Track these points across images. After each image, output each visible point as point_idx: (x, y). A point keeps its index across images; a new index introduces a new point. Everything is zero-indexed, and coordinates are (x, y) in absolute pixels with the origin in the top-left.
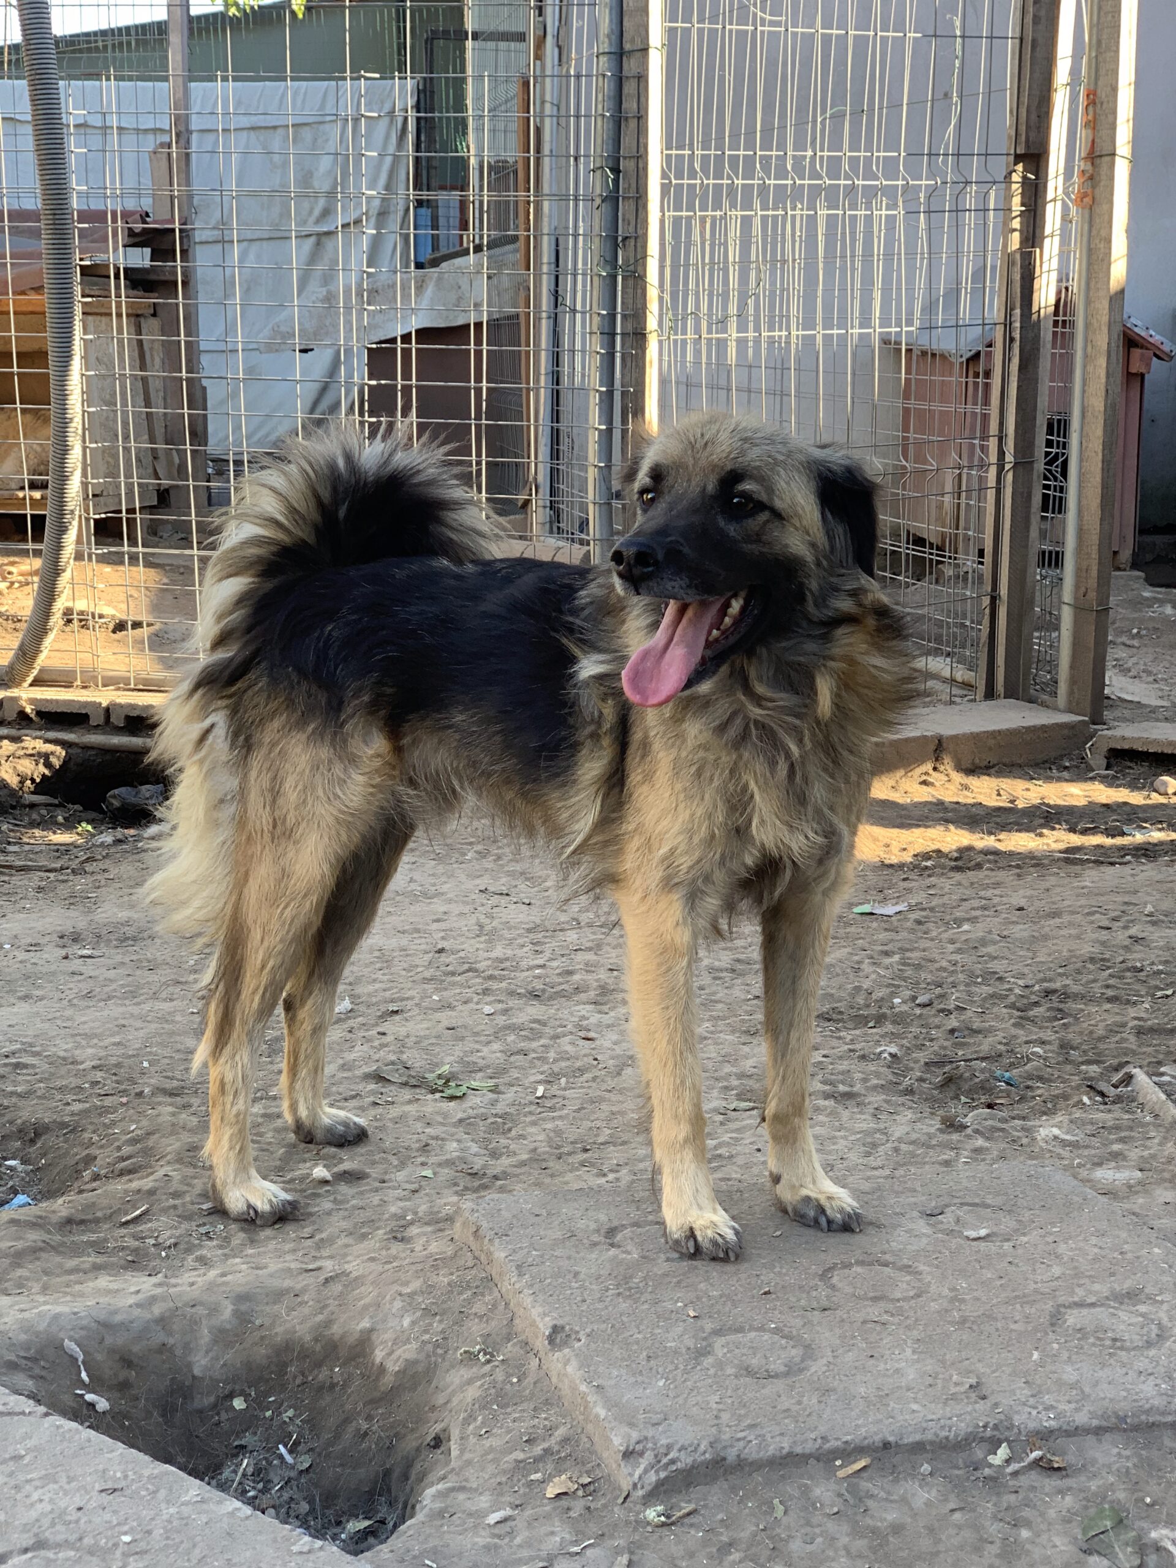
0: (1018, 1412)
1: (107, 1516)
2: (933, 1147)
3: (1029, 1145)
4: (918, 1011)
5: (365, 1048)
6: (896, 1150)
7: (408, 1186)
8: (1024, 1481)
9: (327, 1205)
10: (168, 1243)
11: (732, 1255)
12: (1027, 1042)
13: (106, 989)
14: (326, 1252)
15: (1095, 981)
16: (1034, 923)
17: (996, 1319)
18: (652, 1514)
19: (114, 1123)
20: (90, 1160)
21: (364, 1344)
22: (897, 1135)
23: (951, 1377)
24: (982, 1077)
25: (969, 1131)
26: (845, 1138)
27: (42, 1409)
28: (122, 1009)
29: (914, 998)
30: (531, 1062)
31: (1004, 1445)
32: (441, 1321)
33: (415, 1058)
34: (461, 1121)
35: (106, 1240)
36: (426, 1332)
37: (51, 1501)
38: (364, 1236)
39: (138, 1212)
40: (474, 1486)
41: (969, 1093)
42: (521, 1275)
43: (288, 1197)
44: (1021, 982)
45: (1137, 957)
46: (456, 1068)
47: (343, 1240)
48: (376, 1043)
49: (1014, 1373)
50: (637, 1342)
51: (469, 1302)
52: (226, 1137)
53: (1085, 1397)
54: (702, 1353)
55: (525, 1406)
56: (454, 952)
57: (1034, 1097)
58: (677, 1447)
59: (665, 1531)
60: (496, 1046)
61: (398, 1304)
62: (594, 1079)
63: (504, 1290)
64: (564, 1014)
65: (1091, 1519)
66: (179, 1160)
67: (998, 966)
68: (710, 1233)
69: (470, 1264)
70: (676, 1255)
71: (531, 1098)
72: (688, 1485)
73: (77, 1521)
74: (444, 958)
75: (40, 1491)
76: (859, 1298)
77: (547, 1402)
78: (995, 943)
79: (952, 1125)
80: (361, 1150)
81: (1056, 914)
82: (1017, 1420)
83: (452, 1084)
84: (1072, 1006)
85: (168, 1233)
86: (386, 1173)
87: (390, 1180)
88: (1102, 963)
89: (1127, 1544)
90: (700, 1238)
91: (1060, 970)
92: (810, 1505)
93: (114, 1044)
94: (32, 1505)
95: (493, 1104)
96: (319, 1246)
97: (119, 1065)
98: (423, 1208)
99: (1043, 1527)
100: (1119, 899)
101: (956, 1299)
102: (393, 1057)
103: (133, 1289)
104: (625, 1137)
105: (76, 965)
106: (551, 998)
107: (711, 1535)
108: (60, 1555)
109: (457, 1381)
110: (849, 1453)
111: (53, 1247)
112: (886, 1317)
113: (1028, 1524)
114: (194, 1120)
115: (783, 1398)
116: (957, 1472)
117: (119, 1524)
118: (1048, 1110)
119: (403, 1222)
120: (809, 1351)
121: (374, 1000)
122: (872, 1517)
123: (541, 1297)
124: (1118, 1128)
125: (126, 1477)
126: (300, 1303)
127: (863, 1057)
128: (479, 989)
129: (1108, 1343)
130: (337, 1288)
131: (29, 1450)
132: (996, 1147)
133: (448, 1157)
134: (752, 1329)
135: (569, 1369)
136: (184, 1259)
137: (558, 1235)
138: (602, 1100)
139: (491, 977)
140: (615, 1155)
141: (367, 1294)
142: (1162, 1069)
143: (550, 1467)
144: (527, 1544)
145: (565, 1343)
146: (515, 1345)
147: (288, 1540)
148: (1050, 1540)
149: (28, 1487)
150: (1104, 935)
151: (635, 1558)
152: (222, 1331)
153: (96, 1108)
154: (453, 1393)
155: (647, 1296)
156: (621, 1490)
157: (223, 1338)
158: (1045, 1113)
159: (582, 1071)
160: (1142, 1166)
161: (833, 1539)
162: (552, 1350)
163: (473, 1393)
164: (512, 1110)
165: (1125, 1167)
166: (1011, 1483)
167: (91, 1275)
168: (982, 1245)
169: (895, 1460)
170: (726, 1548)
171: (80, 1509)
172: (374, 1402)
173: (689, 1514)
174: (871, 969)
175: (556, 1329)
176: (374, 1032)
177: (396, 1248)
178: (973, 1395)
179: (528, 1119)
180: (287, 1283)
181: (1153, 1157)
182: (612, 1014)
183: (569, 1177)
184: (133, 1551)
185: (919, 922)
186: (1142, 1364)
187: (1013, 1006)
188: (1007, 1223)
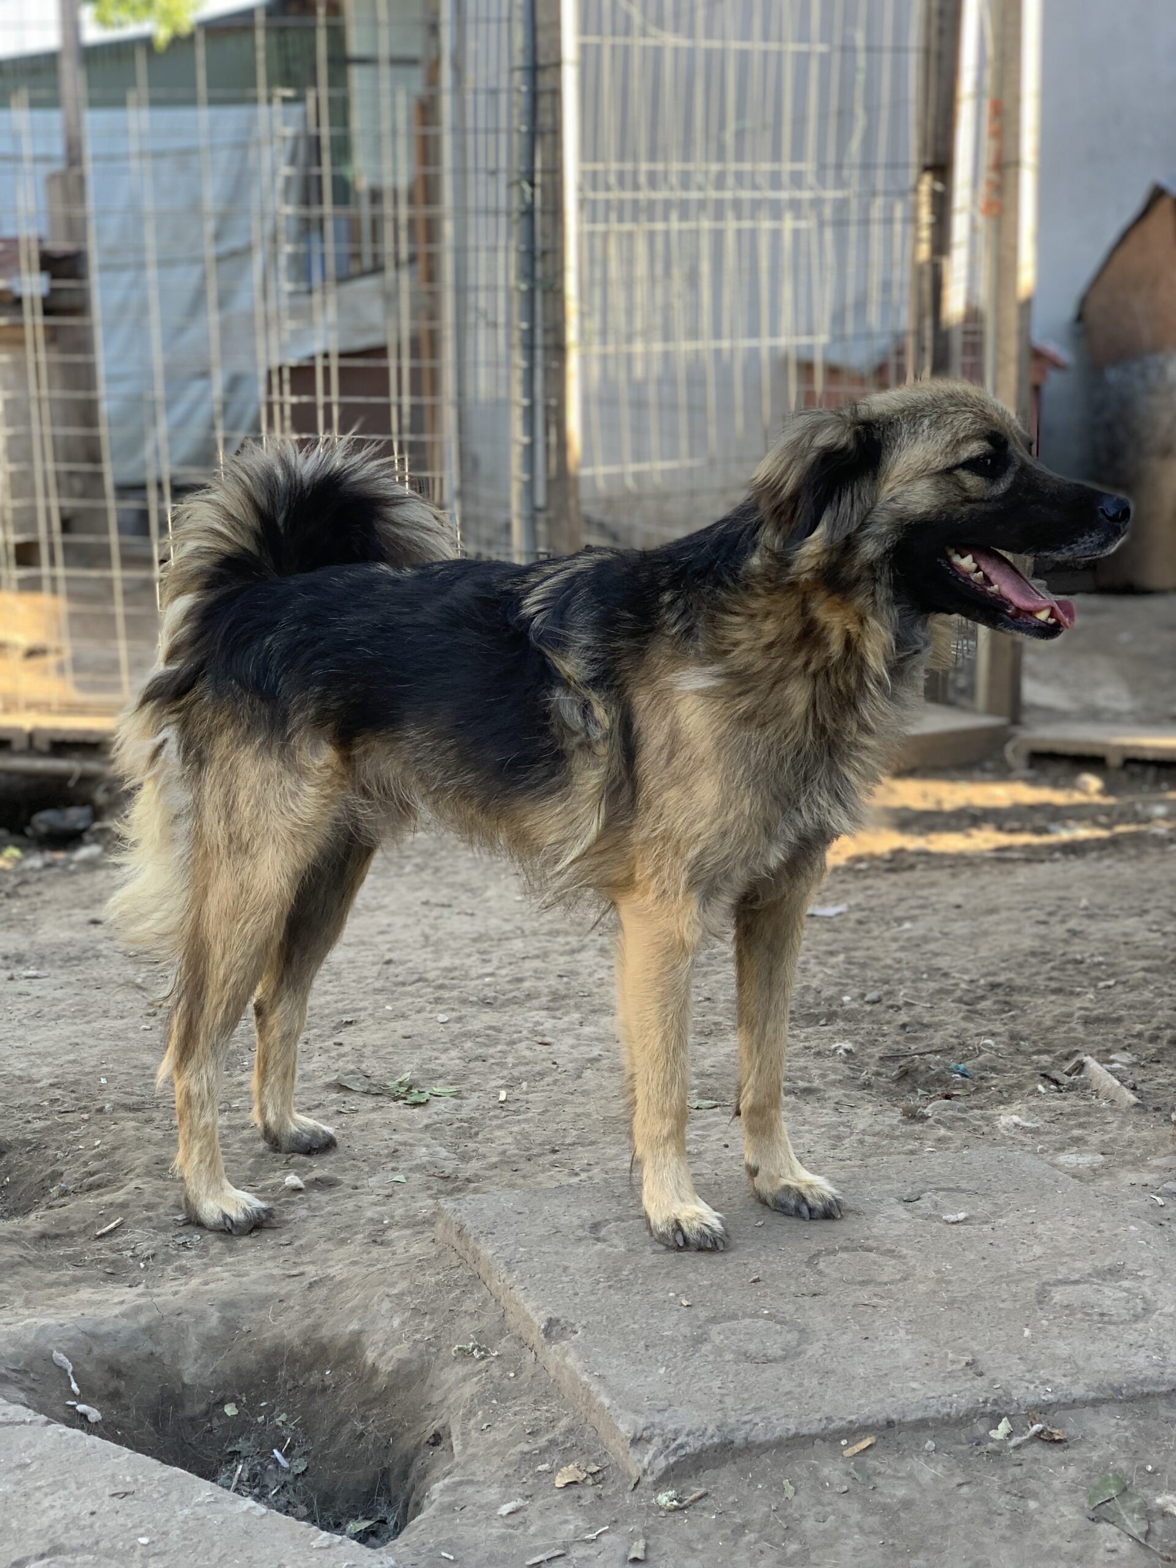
0: (1016, 1388)
1: (121, 1520)
2: (897, 1138)
3: (990, 1133)
4: (868, 1008)
5: (323, 1058)
6: (861, 1142)
7: (381, 1191)
8: (1027, 1453)
9: (304, 1213)
10: (146, 1254)
11: (719, 1243)
12: (977, 1035)
13: (54, 1009)
14: (306, 1258)
15: (1038, 974)
16: (973, 920)
17: (983, 1299)
18: (664, 1499)
19: (77, 1140)
20: (56, 1176)
21: (354, 1345)
22: (861, 1127)
23: (946, 1355)
24: (937, 1069)
25: (931, 1121)
26: (810, 1132)
27: (43, 1418)
28: (75, 1028)
29: (863, 996)
30: (490, 1067)
31: (1005, 1419)
32: (431, 1320)
33: (375, 1068)
34: (427, 1127)
35: (82, 1253)
36: (417, 1331)
37: (62, 1506)
38: (343, 1242)
39: (112, 1225)
40: (482, 1479)
41: (926, 1085)
42: (510, 1271)
43: (263, 1205)
44: (966, 977)
45: (1077, 950)
46: (417, 1076)
47: (323, 1246)
48: (333, 1054)
49: (1008, 1350)
50: (634, 1332)
51: (458, 1301)
52: (196, 1150)
53: (1080, 1370)
54: (699, 1340)
55: (524, 1399)
56: (403, 963)
57: (989, 1088)
58: (685, 1432)
59: (678, 1515)
60: (454, 1053)
61: (386, 1305)
62: (555, 1082)
63: (493, 1288)
64: (518, 1020)
65: (1096, 1488)
66: (149, 1173)
67: (942, 962)
68: (696, 1224)
69: (455, 1263)
70: (663, 1248)
71: (494, 1102)
72: (697, 1470)
73: (91, 1526)
74: (392, 969)
75: (50, 1498)
76: (847, 1282)
77: (547, 1395)
78: (936, 940)
79: (913, 1117)
80: (331, 1157)
81: (992, 911)
82: (1016, 1395)
83: (415, 1091)
84: (1017, 998)
85: (145, 1245)
86: (357, 1179)
87: (363, 1186)
88: (1043, 956)
89: (1133, 1511)
90: (686, 1229)
91: (1003, 965)
92: (819, 1484)
93: (70, 1062)
94: (44, 1511)
95: (457, 1109)
96: (298, 1253)
97: (77, 1082)
98: (399, 1212)
99: (1050, 1498)
100: (1053, 894)
101: (942, 1280)
102: (352, 1067)
103: (116, 1300)
104: (592, 1137)
105: (22, 986)
106: (503, 1005)
107: (724, 1518)
108: (78, 1559)
109: (452, 1378)
110: (854, 1432)
111: (29, 1261)
112: (876, 1300)
113: (1035, 1496)
114: (159, 1134)
115: (784, 1381)
116: (960, 1447)
117: (134, 1527)
118: (1004, 1100)
119: (380, 1227)
120: (805, 1335)
121: (327, 1011)
122: (881, 1494)
123: (533, 1293)
124: (1075, 1114)
125: (136, 1480)
126: (286, 1309)
127: (818, 1054)
128: (431, 997)
129: (1096, 1318)
130: (322, 1292)
131: (34, 1458)
132: (958, 1136)
133: (418, 1161)
134: (745, 1315)
135: (569, 1360)
136: (163, 1270)
137: (542, 1231)
138: (565, 1102)
139: (441, 987)
140: (584, 1155)
141: (353, 1297)
142: (1112, 1057)
143: (557, 1458)
144: (542, 1533)
145: (562, 1336)
146: (508, 1340)
147: (307, 1536)
148: (1057, 1510)
149: (37, 1494)
150: (1042, 930)
151: (651, 1542)
152: (210, 1338)
153: (59, 1125)
154: (450, 1389)
155: (637, 1288)
156: (630, 1477)
157: (212, 1345)
158: (1001, 1103)
159: (542, 1075)
160: (1105, 1150)
161: (844, 1517)
162: (549, 1343)
163: (469, 1389)
164: (477, 1115)
165: (1086, 1151)
166: (1014, 1456)
167: (72, 1288)
168: (962, 1228)
169: (899, 1438)
170: (740, 1530)
171: (93, 1513)
172: (368, 1403)
173: (700, 1498)
174: (817, 969)
175: (551, 1323)
176: (329, 1043)
177: (376, 1251)
178: (970, 1372)
179: (495, 1122)
180: (272, 1289)
181: (1114, 1140)
182: (566, 1019)
183: (541, 1177)
184: (151, 1553)
185: (860, 922)
186: (1132, 1337)
187: (960, 1000)
188: (984, 1207)
